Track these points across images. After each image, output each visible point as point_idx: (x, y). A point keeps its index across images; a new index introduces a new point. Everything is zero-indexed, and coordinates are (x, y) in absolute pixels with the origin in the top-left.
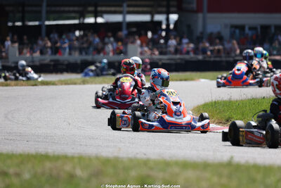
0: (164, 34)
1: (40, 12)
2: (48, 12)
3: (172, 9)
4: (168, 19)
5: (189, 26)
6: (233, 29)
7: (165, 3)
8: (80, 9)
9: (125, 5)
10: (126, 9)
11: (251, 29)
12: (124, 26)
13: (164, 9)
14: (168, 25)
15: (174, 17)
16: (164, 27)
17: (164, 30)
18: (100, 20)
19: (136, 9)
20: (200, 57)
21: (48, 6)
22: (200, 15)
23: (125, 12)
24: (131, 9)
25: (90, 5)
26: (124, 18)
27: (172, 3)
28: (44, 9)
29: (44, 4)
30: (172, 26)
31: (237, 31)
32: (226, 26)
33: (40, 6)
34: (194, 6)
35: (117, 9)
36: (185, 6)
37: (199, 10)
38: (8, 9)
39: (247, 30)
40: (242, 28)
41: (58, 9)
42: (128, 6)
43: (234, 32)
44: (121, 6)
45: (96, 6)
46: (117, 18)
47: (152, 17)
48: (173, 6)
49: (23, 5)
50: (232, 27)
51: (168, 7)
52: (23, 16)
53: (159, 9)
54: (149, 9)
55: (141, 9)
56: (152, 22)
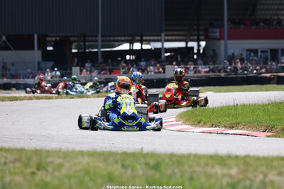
0: (195, 57)
1: (97, 41)
2: (103, 41)
3: (202, 37)
4: (199, 46)
5: (214, 51)
6: (248, 52)
7: (196, 33)
8: (130, 38)
9: (163, 35)
10: (163, 37)
11: (262, 52)
12: (163, 51)
13: (196, 38)
14: (199, 50)
15: (203, 44)
16: (195, 51)
17: (195, 54)
18: (146, 47)
19: (170, 38)
20: (223, 75)
21: (102, 36)
22: (222, 42)
23: (163, 40)
24: (166, 38)
25: (138, 36)
26: (163, 45)
27: (201, 33)
28: (100, 38)
29: (100, 35)
30: (201, 51)
31: (252, 54)
32: (243, 50)
33: (97, 36)
34: (218, 34)
35: (159, 38)
36: (209, 34)
37: (221, 38)
38: (72, 39)
39: (259, 53)
40: (255, 51)
41: (112, 38)
42: (166, 35)
43: (250, 54)
44: (160, 35)
45: (142, 36)
46: (158, 45)
47: (187, 44)
48: (202, 35)
49: (85, 36)
50: (248, 50)
51: (198, 35)
52: (85, 45)
53: (192, 38)
54: (184, 38)
55: (177, 38)
56: (187, 48)
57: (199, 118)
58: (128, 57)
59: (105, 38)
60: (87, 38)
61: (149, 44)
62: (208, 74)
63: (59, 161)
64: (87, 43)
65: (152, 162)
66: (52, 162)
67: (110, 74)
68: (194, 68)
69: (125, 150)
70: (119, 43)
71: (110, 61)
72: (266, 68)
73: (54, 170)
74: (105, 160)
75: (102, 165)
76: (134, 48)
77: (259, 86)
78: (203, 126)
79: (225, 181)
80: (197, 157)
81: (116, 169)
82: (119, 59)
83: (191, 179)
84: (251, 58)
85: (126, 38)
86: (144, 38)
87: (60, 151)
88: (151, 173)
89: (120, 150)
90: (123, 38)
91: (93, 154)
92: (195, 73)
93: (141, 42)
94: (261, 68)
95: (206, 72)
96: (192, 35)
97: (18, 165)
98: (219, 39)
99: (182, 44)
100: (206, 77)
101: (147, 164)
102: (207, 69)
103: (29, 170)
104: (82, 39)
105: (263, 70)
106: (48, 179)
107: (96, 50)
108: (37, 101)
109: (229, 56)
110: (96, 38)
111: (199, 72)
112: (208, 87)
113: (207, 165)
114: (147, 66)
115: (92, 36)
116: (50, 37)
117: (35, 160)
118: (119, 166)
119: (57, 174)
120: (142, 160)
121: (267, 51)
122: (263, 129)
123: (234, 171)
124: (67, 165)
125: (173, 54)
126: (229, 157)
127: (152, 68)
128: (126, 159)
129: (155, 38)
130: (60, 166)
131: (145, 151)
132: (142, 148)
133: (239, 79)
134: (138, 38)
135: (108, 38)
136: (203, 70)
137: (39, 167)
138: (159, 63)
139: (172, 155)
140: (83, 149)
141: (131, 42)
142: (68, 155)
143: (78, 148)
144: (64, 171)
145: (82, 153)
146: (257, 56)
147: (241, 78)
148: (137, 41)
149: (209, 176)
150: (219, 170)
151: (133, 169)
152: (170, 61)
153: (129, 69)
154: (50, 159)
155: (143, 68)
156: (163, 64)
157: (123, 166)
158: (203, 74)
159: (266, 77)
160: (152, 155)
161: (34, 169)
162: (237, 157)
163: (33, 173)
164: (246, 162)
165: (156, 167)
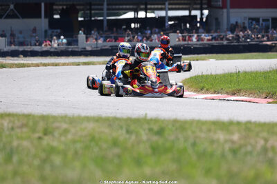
0: (198, 25)
1: (102, 9)
2: (108, 9)
3: (205, 6)
4: (202, 14)
5: (217, 19)
6: (250, 21)
7: (199, 2)
8: (135, 7)
9: (167, 3)
10: (167, 6)
11: (264, 20)
12: (167, 19)
13: (199, 6)
14: (201, 19)
15: (206, 12)
16: (199, 20)
17: (198, 22)
18: (150, 15)
19: (174, 6)
20: (225, 43)
21: (108, 5)
22: (225, 10)
23: (167, 8)
24: (170, 6)
25: (142, 4)
26: (167, 13)
27: (204, 2)
28: (105, 7)
29: (105, 3)
30: (204, 20)
31: (254, 22)
32: (245, 18)
33: (102, 5)
34: (221, 3)
35: (163, 6)
36: (212, 3)
37: (224, 6)
38: (78, 7)
39: (261, 20)
40: (257, 20)
41: (117, 7)
42: (169, 4)
43: (252, 23)
44: (164, 4)
45: (146, 4)
46: (162, 13)
47: (190, 12)
48: (205, 4)
49: (90, 4)
50: (249, 19)
51: (201, 4)
52: (91, 13)
53: (195, 6)
54: (187, 6)
55: (181, 6)
56: (190, 16)
57: (201, 85)
58: (133, 25)
59: (110, 7)
60: (93, 7)
61: (153, 12)
62: (210, 42)
63: (65, 126)
64: (93, 12)
65: (156, 128)
66: (57, 128)
67: (115, 41)
68: (198, 36)
69: (129, 116)
70: (124, 11)
71: (115, 29)
72: (267, 36)
73: (61, 135)
74: (110, 126)
75: (107, 130)
76: (139, 16)
77: (261, 54)
78: (205, 93)
79: (227, 146)
80: (200, 123)
81: (121, 135)
82: (124, 27)
83: (194, 144)
84: (253, 26)
85: (131, 7)
86: (149, 7)
87: (66, 116)
88: (155, 138)
89: (125, 116)
90: (128, 7)
91: (98, 120)
92: (198, 41)
93: (146, 10)
94: (263, 37)
95: (209, 40)
96: (196, 4)
97: (25, 130)
98: (222, 8)
99: (186, 13)
100: (208, 44)
101: (151, 130)
102: (210, 37)
103: (37, 135)
104: (88, 7)
105: (265, 39)
106: (55, 144)
107: (101, 18)
108: (44, 67)
109: (232, 25)
110: (102, 7)
111: (202, 40)
112: (211, 55)
113: (209, 130)
114: (151, 33)
115: (98, 5)
116: (57, 5)
117: (41, 125)
118: (124, 131)
119: (63, 139)
120: (146, 126)
121: (268, 20)
122: (264, 96)
123: (236, 137)
124: (73, 130)
125: (176, 22)
126: (231, 123)
127: (156, 36)
128: (131, 125)
129: (160, 6)
130: (66, 131)
131: (149, 117)
132: (146, 114)
133: (241, 47)
134: (142, 7)
135: (114, 7)
136: (206, 37)
137: (46, 133)
138: (163, 31)
139: (175, 121)
140: (88, 115)
141: (136, 11)
142: (73, 121)
143: (83, 114)
144: (70, 136)
145: (88, 119)
146: (258, 25)
147: (243, 46)
148: (142, 10)
149: (212, 142)
150: (221, 136)
151: (137, 134)
152: (173, 29)
153: (134, 37)
154: (57, 124)
155: (147, 36)
156: (168, 32)
157: (128, 132)
158: (205, 42)
159: (267, 45)
160: (156, 120)
161: (40, 134)
162: (239, 123)
163: (40, 138)
164: (248, 128)
165: (160, 132)
